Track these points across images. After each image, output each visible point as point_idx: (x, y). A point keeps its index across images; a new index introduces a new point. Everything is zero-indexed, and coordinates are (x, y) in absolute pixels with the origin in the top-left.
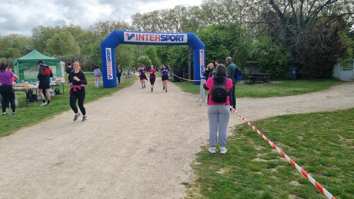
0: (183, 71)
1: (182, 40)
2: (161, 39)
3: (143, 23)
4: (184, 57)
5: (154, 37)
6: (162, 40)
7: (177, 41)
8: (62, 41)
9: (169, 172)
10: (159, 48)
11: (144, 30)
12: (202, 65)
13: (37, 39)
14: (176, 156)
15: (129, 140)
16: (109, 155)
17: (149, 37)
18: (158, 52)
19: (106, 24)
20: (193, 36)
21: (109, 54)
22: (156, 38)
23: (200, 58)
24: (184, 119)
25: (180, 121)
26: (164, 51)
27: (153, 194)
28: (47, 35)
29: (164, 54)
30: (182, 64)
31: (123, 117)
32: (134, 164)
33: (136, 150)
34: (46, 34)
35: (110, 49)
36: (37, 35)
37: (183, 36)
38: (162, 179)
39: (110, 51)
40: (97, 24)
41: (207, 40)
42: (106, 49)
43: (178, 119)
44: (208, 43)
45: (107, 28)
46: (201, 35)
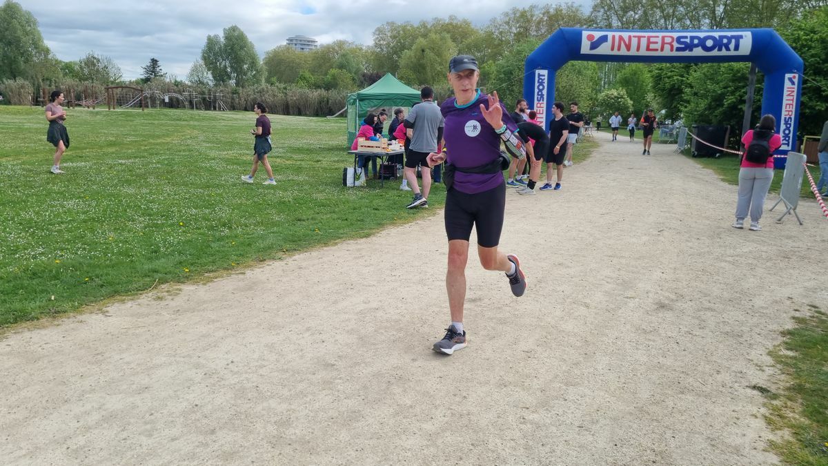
0: (727, 128)
1: (737, 48)
2: (676, 45)
3: (621, 7)
4: (733, 93)
5: (657, 43)
6: (678, 49)
7: (720, 50)
8: (430, 54)
9: (714, 358)
10: (661, 69)
11: (620, 24)
12: (787, 117)
13: (382, 50)
14: (728, 329)
15: (606, 277)
16: (568, 300)
17: (644, 42)
18: (658, 79)
19: (528, 14)
20: (772, 37)
21: (541, 84)
22: (663, 43)
23: (785, 97)
24: (738, 250)
25: (728, 253)
26: (675, 78)
27: (682, 393)
28: (400, 42)
29: (674, 85)
30: (724, 113)
31: (581, 229)
32: (628, 327)
33: (626, 299)
34: (400, 39)
35: (545, 72)
36: (382, 42)
37: (738, 38)
38: (700, 368)
39: (546, 77)
40: (507, 14)
41: (810, 48)
42: (537, 72)
43: (720, 246)
44: (813, 56)
45: (528, 21)
46: (792, 34)
